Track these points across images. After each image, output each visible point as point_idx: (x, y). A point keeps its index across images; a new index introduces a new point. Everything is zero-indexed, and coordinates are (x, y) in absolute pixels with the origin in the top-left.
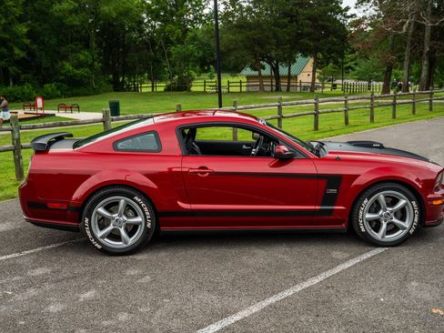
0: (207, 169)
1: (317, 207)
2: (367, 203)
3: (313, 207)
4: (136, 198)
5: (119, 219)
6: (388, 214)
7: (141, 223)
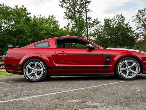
0: (64, 52)
1: (103, 66)
2: (121, 64)
3: (101, 66)
4: (40, 62)
5: (35, 70)
6: (129, 68)
7: (42, 71)
